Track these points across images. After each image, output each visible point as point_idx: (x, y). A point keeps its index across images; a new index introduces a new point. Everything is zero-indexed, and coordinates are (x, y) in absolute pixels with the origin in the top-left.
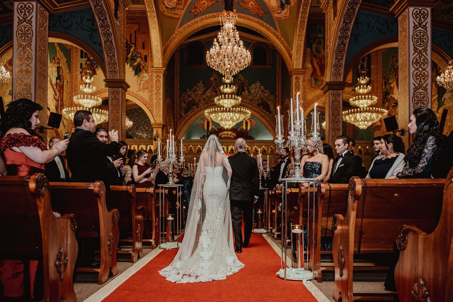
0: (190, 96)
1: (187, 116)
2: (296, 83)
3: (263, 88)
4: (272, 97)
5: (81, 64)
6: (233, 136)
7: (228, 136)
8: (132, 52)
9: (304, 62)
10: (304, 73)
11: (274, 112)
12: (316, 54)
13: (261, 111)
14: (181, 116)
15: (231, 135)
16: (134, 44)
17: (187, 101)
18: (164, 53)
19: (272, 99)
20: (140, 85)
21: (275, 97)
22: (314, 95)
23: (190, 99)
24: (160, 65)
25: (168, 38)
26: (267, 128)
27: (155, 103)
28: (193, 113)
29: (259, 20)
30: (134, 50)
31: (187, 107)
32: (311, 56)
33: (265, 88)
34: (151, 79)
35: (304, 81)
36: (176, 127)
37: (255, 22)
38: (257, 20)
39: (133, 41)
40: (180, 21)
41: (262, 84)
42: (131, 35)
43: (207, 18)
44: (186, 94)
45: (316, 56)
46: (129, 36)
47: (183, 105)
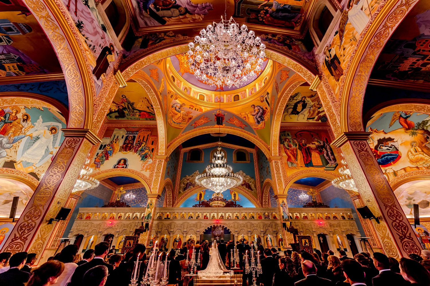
0: (188, 180)
1: (184, 193)
2: (275, 165)
3: (245, 175)
4: (252, 180)
5: (98, 153)
6: (223, 204)
7: (219, 205)
8: (143, 147)
9: (280, 152)
10: (281, 159)
11: (255, 190)
12: (288, 148)
13: (245, 189)
14: (180, 192)
15: (220, 204)
16: (145, 142)
17: (186, 183)
18: (168, 147)
19: (253, 181)
20: (144, 166)
21: (255, 180)
22: (293, 173)
23: (188, 182)
24: (163, 154)
25: (172, 139)
26: (250, 201)
27: (154, 179)
28: (190, 191)
29: (242, 130)
30: (145, 145)
31: (186, 187)
32: (285, 149)
33: (246, 175)
34: (154, 163)
35: (282, 164)
36: (174, 200)
37: (239, 130)
38: (240, 129)
39: (145, 140)
40: (183, 130)
41: (244, 172)
42: (144, 137)
43: (203, 128)
44: (186, 178)
45: (288, 149)
46: (143, 138)
47: (183, 185)
